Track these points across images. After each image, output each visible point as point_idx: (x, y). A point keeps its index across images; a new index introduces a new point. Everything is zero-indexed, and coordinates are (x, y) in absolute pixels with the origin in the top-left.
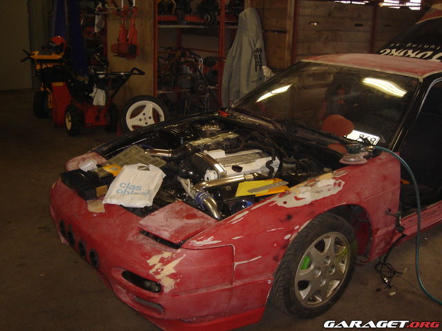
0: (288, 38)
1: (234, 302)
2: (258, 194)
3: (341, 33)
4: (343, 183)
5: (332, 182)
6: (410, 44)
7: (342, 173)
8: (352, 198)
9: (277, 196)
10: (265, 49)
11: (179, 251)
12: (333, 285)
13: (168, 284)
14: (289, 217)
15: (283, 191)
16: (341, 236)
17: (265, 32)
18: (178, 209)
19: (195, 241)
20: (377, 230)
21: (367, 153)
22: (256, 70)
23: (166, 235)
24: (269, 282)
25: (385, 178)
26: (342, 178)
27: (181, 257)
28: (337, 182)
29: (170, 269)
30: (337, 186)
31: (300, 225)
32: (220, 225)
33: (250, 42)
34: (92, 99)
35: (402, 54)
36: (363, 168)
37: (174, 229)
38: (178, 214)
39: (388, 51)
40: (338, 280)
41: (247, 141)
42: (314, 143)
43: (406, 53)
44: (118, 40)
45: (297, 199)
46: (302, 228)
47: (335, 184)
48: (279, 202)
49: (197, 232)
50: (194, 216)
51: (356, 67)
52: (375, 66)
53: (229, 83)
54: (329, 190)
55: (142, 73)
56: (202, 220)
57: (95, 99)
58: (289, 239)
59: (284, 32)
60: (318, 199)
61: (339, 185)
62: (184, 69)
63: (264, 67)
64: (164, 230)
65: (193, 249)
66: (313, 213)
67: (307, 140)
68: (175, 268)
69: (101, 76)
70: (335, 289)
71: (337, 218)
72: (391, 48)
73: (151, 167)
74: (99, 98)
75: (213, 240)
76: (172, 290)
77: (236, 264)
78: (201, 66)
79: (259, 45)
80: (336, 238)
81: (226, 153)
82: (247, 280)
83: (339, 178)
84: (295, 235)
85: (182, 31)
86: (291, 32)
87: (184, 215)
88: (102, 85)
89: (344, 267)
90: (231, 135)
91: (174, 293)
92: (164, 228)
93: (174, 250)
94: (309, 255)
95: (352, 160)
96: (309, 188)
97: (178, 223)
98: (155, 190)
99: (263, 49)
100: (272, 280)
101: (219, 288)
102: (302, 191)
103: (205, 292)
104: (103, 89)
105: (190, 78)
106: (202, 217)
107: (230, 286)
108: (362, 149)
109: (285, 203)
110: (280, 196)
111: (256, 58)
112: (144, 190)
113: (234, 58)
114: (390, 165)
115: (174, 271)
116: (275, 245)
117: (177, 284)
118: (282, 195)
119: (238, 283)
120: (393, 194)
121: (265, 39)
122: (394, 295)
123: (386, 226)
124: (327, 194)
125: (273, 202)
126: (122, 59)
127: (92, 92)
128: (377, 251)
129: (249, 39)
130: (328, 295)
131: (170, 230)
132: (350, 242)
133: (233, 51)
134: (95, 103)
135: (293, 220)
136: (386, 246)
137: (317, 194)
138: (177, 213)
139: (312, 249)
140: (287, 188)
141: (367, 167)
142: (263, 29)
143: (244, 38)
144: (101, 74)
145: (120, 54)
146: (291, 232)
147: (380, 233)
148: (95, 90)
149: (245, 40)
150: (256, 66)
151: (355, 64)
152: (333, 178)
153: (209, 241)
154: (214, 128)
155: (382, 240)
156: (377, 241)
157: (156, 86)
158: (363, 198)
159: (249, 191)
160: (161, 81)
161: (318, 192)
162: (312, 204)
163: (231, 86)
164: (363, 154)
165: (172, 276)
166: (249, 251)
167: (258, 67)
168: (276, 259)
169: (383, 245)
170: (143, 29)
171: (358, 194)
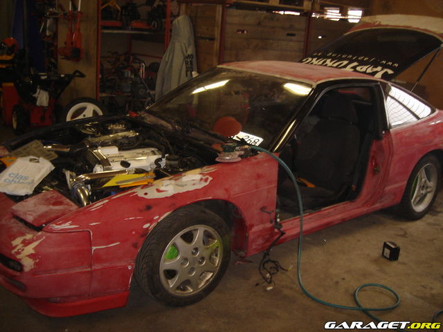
0: (216, 45)
1: (95, 285)
2: (122, 185)
3: (271, 41)
4: (210, 179)
5: (198, 177)
6: (330, 54)
7: (212, 169)
8: (220, 194)
9: (139, 188)
10: (196, 55)
11: (40, 233)
12: (205, 277)
13: (28, 264)
14: (149, 208)
15: (146, 183)
16: (210, 230)
17: (197, 39)
18: (49, 196)
19: (54, 225)
20: (252, 226)
21: (242, 153)
22: (187, 75)
23: (30, 219)
24: (130, 268)
25: (259, 176)
26: (210, 174)
27: (40, 239)
28: (204, 178)
29: (30, 249)
30: (203, 182)
31: (160, 216)
32: (80, 212)
33: (182, 48)
34: (35, 99)
35: (321, 63)
36: (234, 165)
37: (39, 213)
38: (48, 201)
39: (310, 59)
40: (211, 272)
41: (144, 139)
42: (202, 143)
43: (325, 62)
44: (65, 43)
45: (158, 191)
46: (162, 218)
47: (201, 179)
48: (140, 193)
49: (57, 217)
50: (60, 203)
51: (259, 72)
52: (277, 72)
53: (162, 88)
54: (194, 184)
55: (82, 76)
56: (66, 206)
57: (38, 100)
58: (148, 228)
59: (212, 39)
60: (181, 192)
61: (206, 180)
62: (126, 73)
63: (193, 73)
64: (30, 215)
65: (51, 231)
66: (174, 204)
67: (197, 140)
68: (34, 249)
69: (43, 78)
70: (207, 281)
71: (205, 212)
72: (313, 57)
73: (41, 159)
74: (43, 98)
75: (71, 225)
76: (32, 269)
77: (94, 248)
78: (142, 71)
79: (190, 51)
80: (205, 231)
81: (119, 150)
82: (106, 265)
83: (207, 174)
84: (154, 224)
85: (132, 37)
86: (219, 40)
87: (52, 202)
88: (45, 86)
89: (217, 261)
90: (131, 134)
91: (33, 272)
92: (30, 213)
93: (36, 232)
94: (174, 245)
95: (228, 158)
96: (173, 182)
97: (43, 209)
98: (39, 179)
99: (194, 54)
100: (132, 266)
101: (78, 270)
102: (164, 184)
103: (64, 273)
104: (46, 90)
105: (131, 82)
106: (68, 204)
107: (89, 269)
108: (237, 148)
109: (146, 194)
110: (142, 188)
111: (187, 63)
112: (29, 180)
113: (167, 62)
114: (266, 164)
115: (33, 252)
116: (134, 233)
117: (36, 264)
118: (144, 186)
119: (97, 267)
120: (269, 192)
121: (197, 46)
122: (271, 290)
123: (262, 222)
124: (191, 188)
125: (134, 193)
126: (68, 62)
127: (35, 92)
128: (254, 247)
129: (181, 46)
130: (200, 286)
131: (35, 215)
132: (222, 236)
133: (166, 57)
134: (38, 104)
135: (152, 210)
136: (265, 243)
137: (180, 188)
138: (48, 199)
139: (177, 239)
140: (152, 181)
141: (239, 165)
142: (195, 35)
143: (177, 44)
144: (42, 75)
145: (67, 58)
146: (151, 221)
147: (255, 229)
148: (38, 90)
149: (177, 46)
150: (187, 71)
151: (259, 70)
152: (200, 174)
153: (67, 226)
154: (120, 127)
155: (259, 236)
156: (252, 237)
157: (98, 89)
158: (232, 193)
159: (117, 183)
160: (103, 85)
161: (182, 186)
162: (174, 197)
163: (164, 90)
164: (238, 153)
165: (31, 256)
166: (107, 237)
167: (189, 73)
168: (135, 246)
169: (260, 241)
170: (87, 34)
171: (227, 190)
